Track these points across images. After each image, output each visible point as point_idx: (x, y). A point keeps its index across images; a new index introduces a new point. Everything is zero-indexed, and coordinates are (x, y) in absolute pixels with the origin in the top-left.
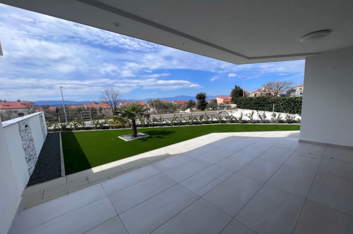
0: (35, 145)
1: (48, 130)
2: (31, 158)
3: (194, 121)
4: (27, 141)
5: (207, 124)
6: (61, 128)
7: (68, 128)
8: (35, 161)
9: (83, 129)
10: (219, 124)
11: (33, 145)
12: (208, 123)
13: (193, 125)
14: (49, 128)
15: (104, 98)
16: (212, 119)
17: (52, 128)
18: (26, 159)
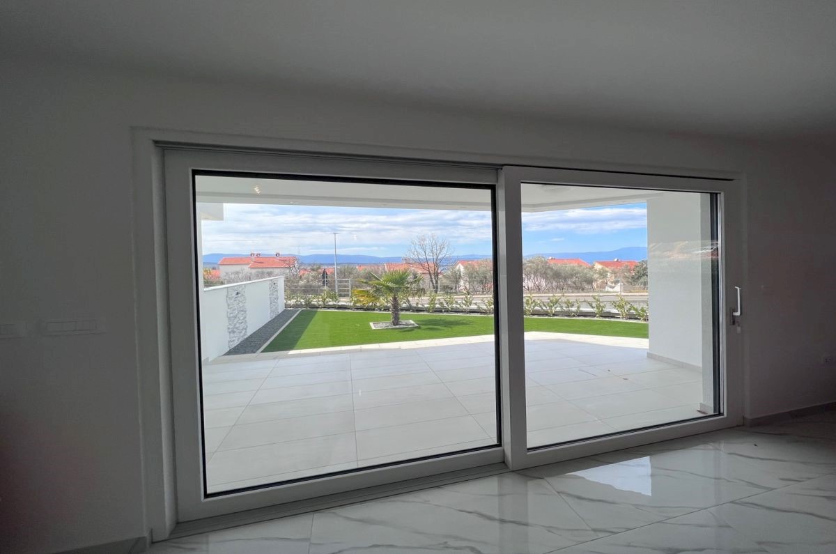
0: (247, 317)
1: (286, 306)
2: (235, 330)
3: (536, 308)
4: (234, 310)
5: (566, 318)
6: (303, 303)
7: (314, 305)
8: (242, 337)
9: (334, 307)
10: (596, 318)
11: (245, 318)
12: (569, 316)
13: (535, 317)
14: (289, 302)
15: (416, 253)
16: (578, 307)
17: (292, 302)
18: (229, 328)
